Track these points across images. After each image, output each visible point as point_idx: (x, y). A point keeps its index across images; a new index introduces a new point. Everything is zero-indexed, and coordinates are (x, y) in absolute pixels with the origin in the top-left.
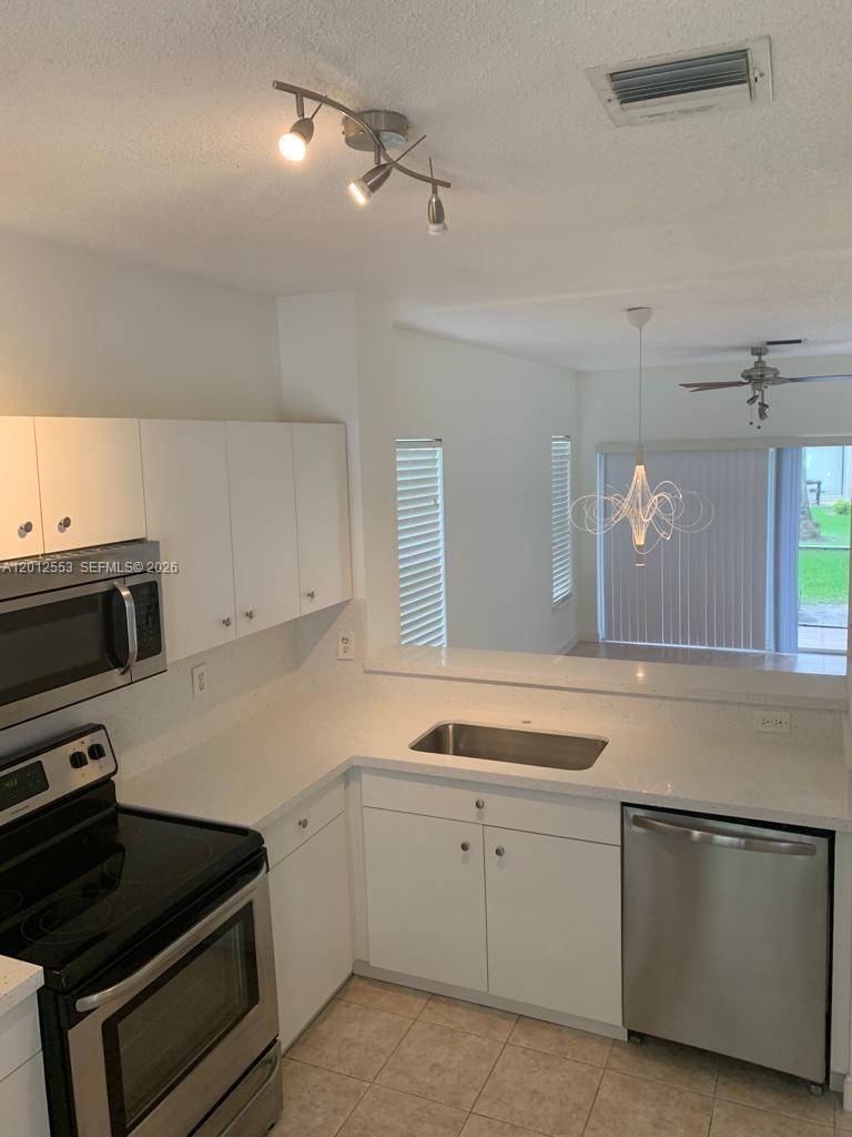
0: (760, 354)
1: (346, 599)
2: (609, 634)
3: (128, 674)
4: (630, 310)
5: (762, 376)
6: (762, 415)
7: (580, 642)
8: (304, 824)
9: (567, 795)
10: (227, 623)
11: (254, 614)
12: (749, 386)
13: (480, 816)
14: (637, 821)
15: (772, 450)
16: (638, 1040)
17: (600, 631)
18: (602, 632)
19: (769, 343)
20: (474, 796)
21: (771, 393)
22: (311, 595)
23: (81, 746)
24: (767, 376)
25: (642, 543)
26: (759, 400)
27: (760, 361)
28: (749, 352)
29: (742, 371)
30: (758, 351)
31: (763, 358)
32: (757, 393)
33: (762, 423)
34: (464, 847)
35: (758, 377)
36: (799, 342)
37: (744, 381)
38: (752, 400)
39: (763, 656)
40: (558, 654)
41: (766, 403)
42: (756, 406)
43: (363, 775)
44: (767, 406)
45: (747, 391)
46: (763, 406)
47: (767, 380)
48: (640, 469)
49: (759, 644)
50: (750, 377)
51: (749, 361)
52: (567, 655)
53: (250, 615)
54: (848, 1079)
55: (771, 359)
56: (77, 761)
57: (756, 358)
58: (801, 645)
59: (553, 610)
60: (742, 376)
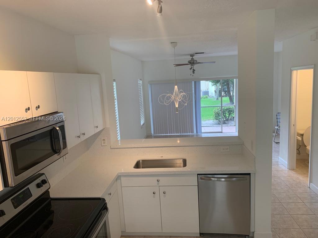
0: (192, 56)
1: (103, 128)
2: (154, 133)
3: (59, 155)
4: (171, 43)
5: (193, 62)
6: (193, 72)
7: (147, 136)
8: (110, 194)
9: (184, 174)
10: (79, 137)
11: (85, 134)
12: (190, 65)
13: (158, 184)
14: (201, 179)
15: (193, 82)
16: (203, 235)
17: (152, 133)
18: (152, 132)
19: (196, 53)
20: (155, 179)
21: (196, 67)
22: (97, 127)
23: (38, 181)
24: (194, 62)
25: (177, 107)
26: (193, 69)
27: (192, 58)
28: (190, 56)
29: (188, 61)
30: (192, 55)
31: (193, 57)
32: (192, 67)
33: (194, 75)
34: (154, 193)
35: (192, 62)
36: (203, 53)
37: (188, 63)
38: (191, 69)
39: (194, 135)
40: (144, 138)
41: (194, 69)
42: (192, 70)
43: (122, 178)
44: (195, 70)
45: (189, 66)
46: (194, 70)
47: (195, 63)
48: (176, 87)
49: (192, 132)
50: (190, 62)
51: (189, 58)
52: (146, 138)
53: (84, 134)
54: (255, 233)
55: (195, 57)
56: (39, 186)
57: (191, 57)
58: (203, 131)
59: (141, 128)
60: (188, 62)
